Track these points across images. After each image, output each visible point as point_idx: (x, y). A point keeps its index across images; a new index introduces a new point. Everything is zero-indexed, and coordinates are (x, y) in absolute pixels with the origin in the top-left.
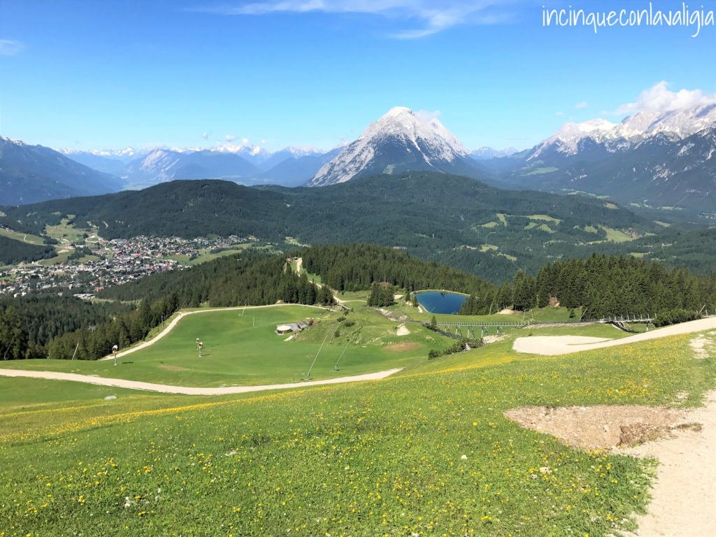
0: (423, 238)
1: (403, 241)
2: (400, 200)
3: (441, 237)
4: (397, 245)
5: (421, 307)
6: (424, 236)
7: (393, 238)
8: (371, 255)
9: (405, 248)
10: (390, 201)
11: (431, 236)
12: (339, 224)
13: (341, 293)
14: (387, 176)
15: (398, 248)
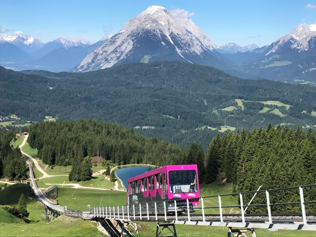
0: (170, 119)
1: (151, 121)
2: (152, 85)
3: (185, 119)
4: (146, 125)
5: (119, 182)
6: (171, 117)
7: (143, 119)
8: (94, 130)
9: (153, 128)
10: (144, 85)
11: (177, 117)
12: (95, 105)
13: (51, 167)
14: (142, 65)
15: (147, 127)
